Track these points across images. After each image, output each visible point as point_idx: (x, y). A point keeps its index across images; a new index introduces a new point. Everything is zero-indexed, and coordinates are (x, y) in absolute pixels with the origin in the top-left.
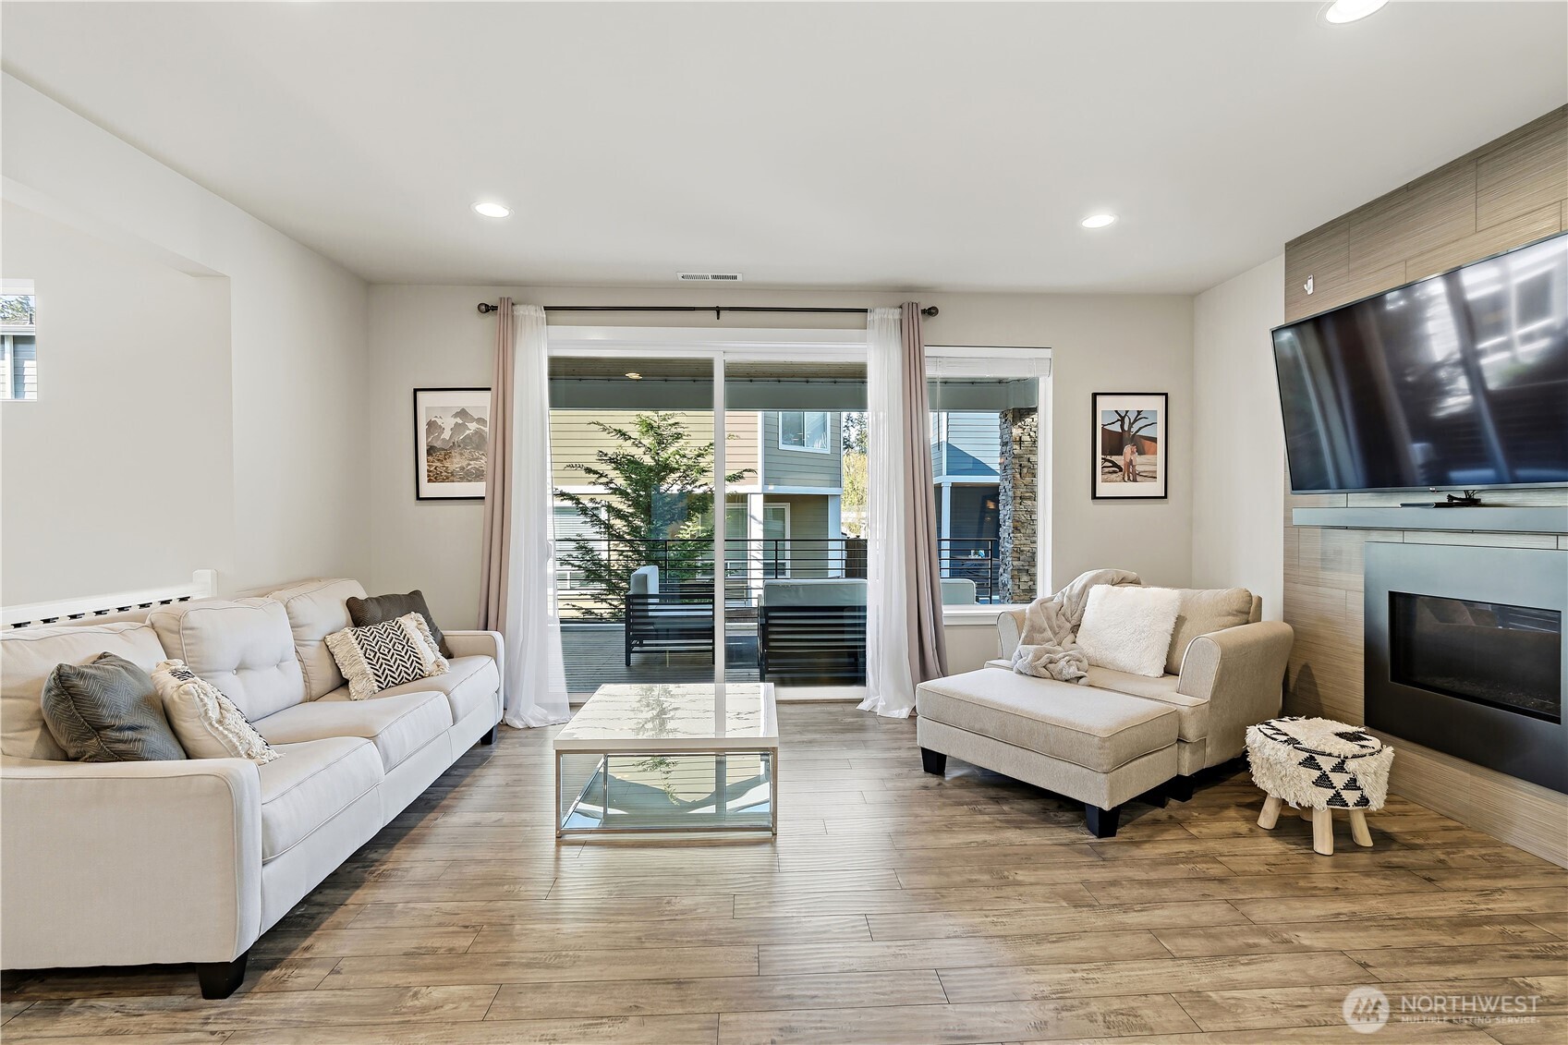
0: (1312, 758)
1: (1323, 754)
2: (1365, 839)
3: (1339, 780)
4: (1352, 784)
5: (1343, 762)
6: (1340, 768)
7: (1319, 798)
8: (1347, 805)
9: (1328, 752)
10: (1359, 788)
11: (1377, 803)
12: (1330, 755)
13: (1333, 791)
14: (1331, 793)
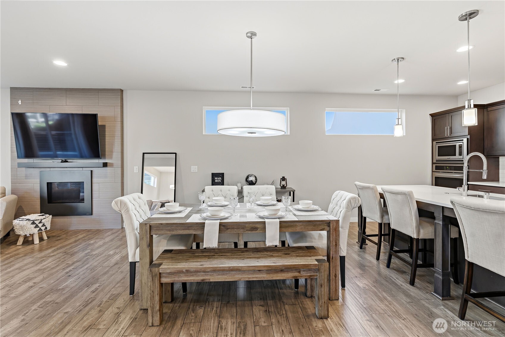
0: (34, 222)
1: (36, 220)
2: (45, 237)
3: (40, 225)
4: (44, 225)
5: (41, 221)
6: (40, 222)
7: (36, 231)
8: (42, 230)
9: (38, 219)
10: (45, 226)
11: (48, 228)
12: (38, 220)
13: (39, 228)
14: (38, 229)
